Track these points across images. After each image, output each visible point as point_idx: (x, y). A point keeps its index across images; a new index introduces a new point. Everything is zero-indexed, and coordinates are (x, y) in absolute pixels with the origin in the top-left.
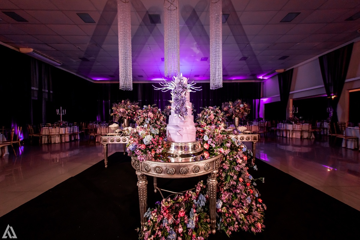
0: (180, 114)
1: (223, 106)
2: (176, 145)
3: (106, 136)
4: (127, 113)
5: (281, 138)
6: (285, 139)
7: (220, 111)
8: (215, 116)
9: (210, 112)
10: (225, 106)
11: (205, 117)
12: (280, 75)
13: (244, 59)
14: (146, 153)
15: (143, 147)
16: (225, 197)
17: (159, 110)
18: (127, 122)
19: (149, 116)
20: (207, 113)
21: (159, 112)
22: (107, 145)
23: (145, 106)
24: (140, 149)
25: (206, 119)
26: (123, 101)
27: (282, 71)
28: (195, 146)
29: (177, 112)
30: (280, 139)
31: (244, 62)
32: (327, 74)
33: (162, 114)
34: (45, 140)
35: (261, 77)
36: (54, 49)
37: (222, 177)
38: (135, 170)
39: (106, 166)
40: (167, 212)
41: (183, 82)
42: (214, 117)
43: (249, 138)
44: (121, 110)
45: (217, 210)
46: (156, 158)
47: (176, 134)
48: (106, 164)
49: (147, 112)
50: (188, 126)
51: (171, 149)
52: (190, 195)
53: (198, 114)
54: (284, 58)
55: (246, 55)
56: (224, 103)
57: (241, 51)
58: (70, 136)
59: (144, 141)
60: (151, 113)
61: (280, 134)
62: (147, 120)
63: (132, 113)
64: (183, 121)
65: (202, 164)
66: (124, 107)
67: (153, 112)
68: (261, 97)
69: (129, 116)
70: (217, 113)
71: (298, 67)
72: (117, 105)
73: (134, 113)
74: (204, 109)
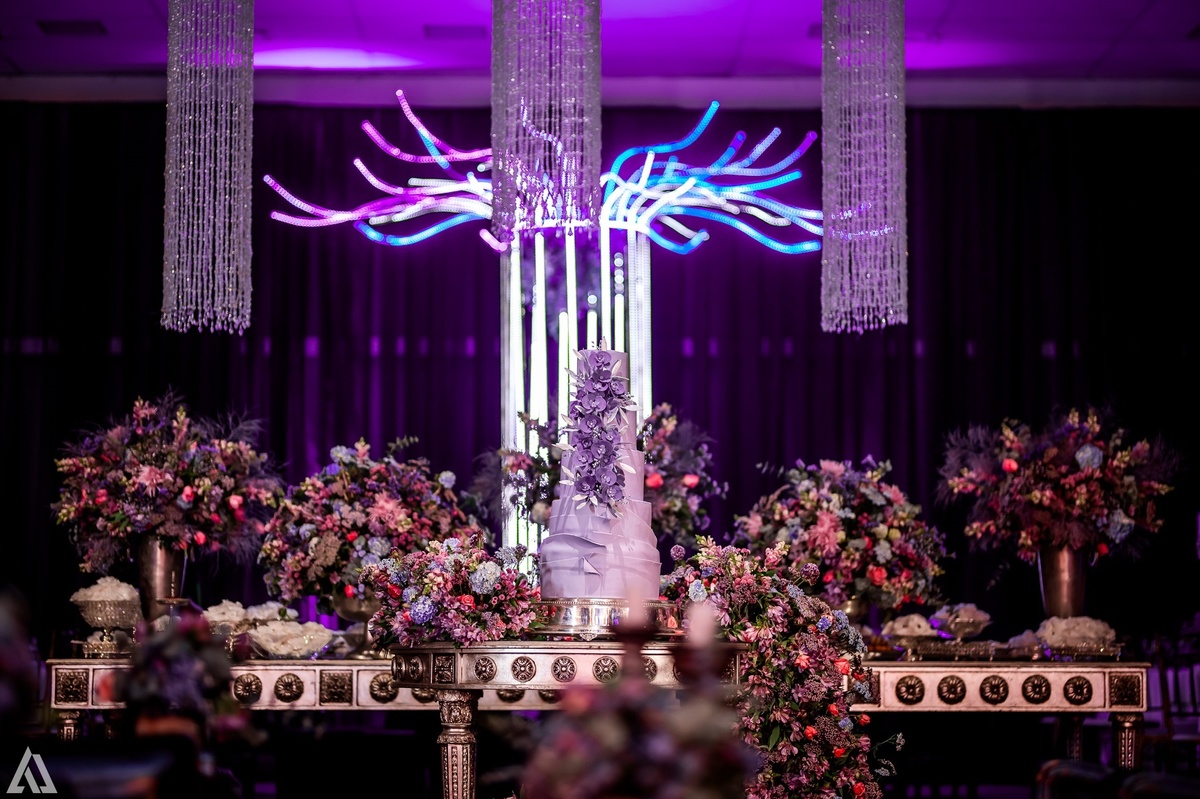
0: (595, 494)
1: (952, 458)
4: (183, 501)
7: (890, 491)
8: (851, 528)
9: (818, 504)
10: (964, 462)
15: (466, 602)
17: (447, 478)
19: (376, 524)
20: (796, 507)
21: (445, 500)
23: (339, 453)
26: (143, 409)
29: (587, 486)
33: (462, 515)
41: (609, 373)
42: (841, 535)
44: (146, 477)
46: (512, 636)
47: (579, 570)
49: (362, 495)
51: (563, 621)
53: (740, 519)
56: (964, 433)
59: (476, 579)
60: (390, 506)
63: (223, 506)
64: (606, 520)
66: (159, 460)
67: (409, 499)
69: (194, 525)
70: (865, 507)
72: (97, 437)
73: (235, 501)
74: (784, 480)
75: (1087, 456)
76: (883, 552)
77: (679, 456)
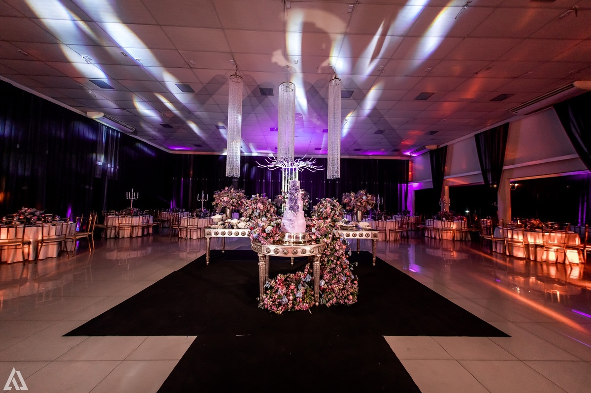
0: (293, 210)
1: (343, 197)
2: (289, 234)
3: (210, 228)
4: (231, 202)
5: (430, 239)
6: (433, 240)
7: (337, 203)
8: (332, 209)
9: (326, 205)
10: (345, 198)
11: (321, 210)
12: (432, 152)
13: (380, 132)
14: (267, 239)
15: (265, 235)
16: (327, 277)
17: (270, 200)
18: (230, 212)
19: (258, 207)
20: (323, 205)
21: (269, 204)
22: (210, 238)
23: (253, 196)
24: (262, 236)
25: (322, 212)
26: (226, 188)
27: (434, 147)
28: (304, 236)
29: (291, 208)
30: (428, 240)
31: (380, 136)
32: (483, 157)
33: (272, 206)
34: (111, 233)
35: (408, 154)
36: (131, 114)
37: (324, 261)
38: (257, 253)
39: (208, 263)
40: (281, 284)
43: (368, 235)
44: (225, 199)
45: (320, 287)
46: (274, 243)
47: (290, 226)
48: (207, 260)
49: (256, 203)
50: (299, 220)
51: (285, 238)
52: (299, 275)
53: (314, 207)
54: (432, 133)
55: (382, 129)
56: (345, 194)
57: (375, 124)
58: (143, 228)
59: (266, 230)
60: (261, 204)
61: (428, 235)
62: (256, 211)
63: (237, 203)
64: (295, 216)
65: (308, 248)
66: (228, 196)
67: (263, 203)
68: (410, 180)
69: (233, 206)
70: (334, 206)
71: (453, 144)
72: (219, 192)
73: (239, 202)
74: (320, 201)
75: (364, 198)
76: (337, 213)
77: (305, 197)
